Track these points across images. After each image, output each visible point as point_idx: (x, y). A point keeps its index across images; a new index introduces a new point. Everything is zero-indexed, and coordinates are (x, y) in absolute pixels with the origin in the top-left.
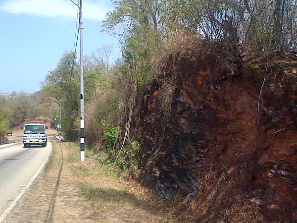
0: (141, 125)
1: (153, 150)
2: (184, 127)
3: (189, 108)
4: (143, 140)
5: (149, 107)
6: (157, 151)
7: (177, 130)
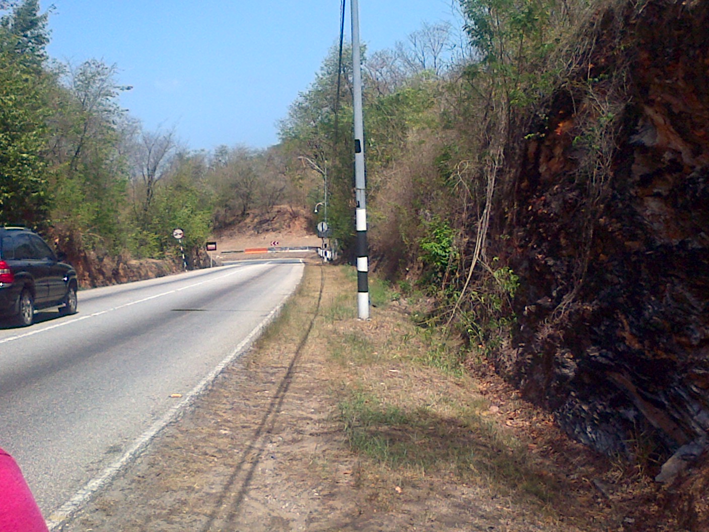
0: (520, 223)
1: (554, 294)
2: (656, 226)
3: (676, 166)
4: (525, 264)
5: (542, 169)
6: (567, 299)
7: (633, 237)
